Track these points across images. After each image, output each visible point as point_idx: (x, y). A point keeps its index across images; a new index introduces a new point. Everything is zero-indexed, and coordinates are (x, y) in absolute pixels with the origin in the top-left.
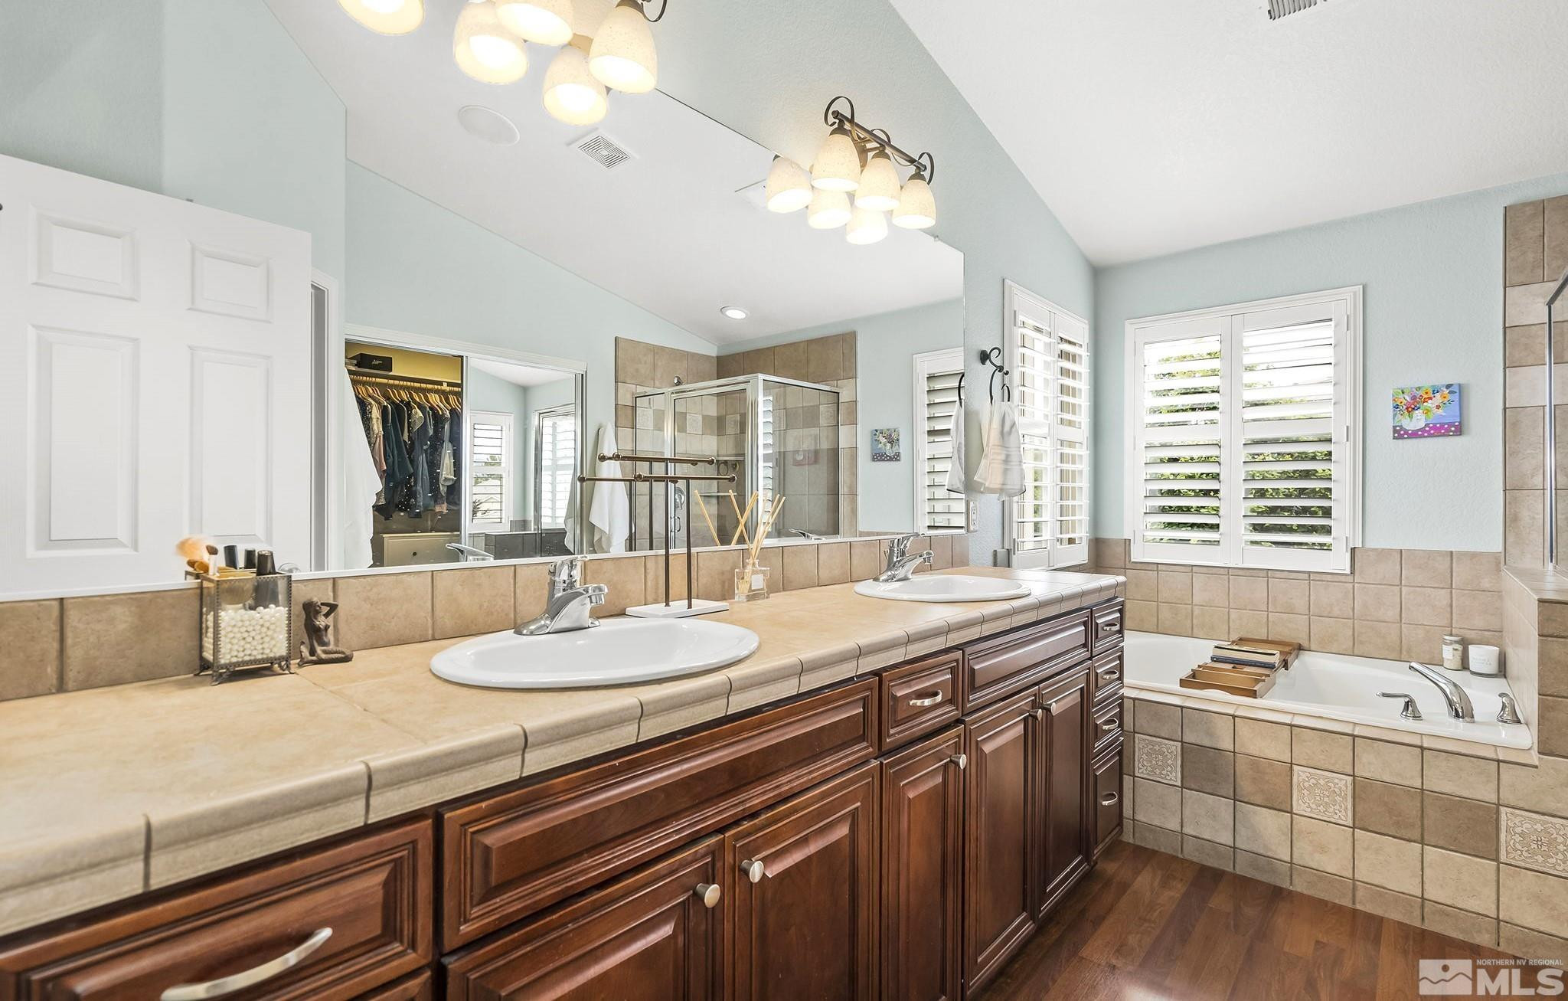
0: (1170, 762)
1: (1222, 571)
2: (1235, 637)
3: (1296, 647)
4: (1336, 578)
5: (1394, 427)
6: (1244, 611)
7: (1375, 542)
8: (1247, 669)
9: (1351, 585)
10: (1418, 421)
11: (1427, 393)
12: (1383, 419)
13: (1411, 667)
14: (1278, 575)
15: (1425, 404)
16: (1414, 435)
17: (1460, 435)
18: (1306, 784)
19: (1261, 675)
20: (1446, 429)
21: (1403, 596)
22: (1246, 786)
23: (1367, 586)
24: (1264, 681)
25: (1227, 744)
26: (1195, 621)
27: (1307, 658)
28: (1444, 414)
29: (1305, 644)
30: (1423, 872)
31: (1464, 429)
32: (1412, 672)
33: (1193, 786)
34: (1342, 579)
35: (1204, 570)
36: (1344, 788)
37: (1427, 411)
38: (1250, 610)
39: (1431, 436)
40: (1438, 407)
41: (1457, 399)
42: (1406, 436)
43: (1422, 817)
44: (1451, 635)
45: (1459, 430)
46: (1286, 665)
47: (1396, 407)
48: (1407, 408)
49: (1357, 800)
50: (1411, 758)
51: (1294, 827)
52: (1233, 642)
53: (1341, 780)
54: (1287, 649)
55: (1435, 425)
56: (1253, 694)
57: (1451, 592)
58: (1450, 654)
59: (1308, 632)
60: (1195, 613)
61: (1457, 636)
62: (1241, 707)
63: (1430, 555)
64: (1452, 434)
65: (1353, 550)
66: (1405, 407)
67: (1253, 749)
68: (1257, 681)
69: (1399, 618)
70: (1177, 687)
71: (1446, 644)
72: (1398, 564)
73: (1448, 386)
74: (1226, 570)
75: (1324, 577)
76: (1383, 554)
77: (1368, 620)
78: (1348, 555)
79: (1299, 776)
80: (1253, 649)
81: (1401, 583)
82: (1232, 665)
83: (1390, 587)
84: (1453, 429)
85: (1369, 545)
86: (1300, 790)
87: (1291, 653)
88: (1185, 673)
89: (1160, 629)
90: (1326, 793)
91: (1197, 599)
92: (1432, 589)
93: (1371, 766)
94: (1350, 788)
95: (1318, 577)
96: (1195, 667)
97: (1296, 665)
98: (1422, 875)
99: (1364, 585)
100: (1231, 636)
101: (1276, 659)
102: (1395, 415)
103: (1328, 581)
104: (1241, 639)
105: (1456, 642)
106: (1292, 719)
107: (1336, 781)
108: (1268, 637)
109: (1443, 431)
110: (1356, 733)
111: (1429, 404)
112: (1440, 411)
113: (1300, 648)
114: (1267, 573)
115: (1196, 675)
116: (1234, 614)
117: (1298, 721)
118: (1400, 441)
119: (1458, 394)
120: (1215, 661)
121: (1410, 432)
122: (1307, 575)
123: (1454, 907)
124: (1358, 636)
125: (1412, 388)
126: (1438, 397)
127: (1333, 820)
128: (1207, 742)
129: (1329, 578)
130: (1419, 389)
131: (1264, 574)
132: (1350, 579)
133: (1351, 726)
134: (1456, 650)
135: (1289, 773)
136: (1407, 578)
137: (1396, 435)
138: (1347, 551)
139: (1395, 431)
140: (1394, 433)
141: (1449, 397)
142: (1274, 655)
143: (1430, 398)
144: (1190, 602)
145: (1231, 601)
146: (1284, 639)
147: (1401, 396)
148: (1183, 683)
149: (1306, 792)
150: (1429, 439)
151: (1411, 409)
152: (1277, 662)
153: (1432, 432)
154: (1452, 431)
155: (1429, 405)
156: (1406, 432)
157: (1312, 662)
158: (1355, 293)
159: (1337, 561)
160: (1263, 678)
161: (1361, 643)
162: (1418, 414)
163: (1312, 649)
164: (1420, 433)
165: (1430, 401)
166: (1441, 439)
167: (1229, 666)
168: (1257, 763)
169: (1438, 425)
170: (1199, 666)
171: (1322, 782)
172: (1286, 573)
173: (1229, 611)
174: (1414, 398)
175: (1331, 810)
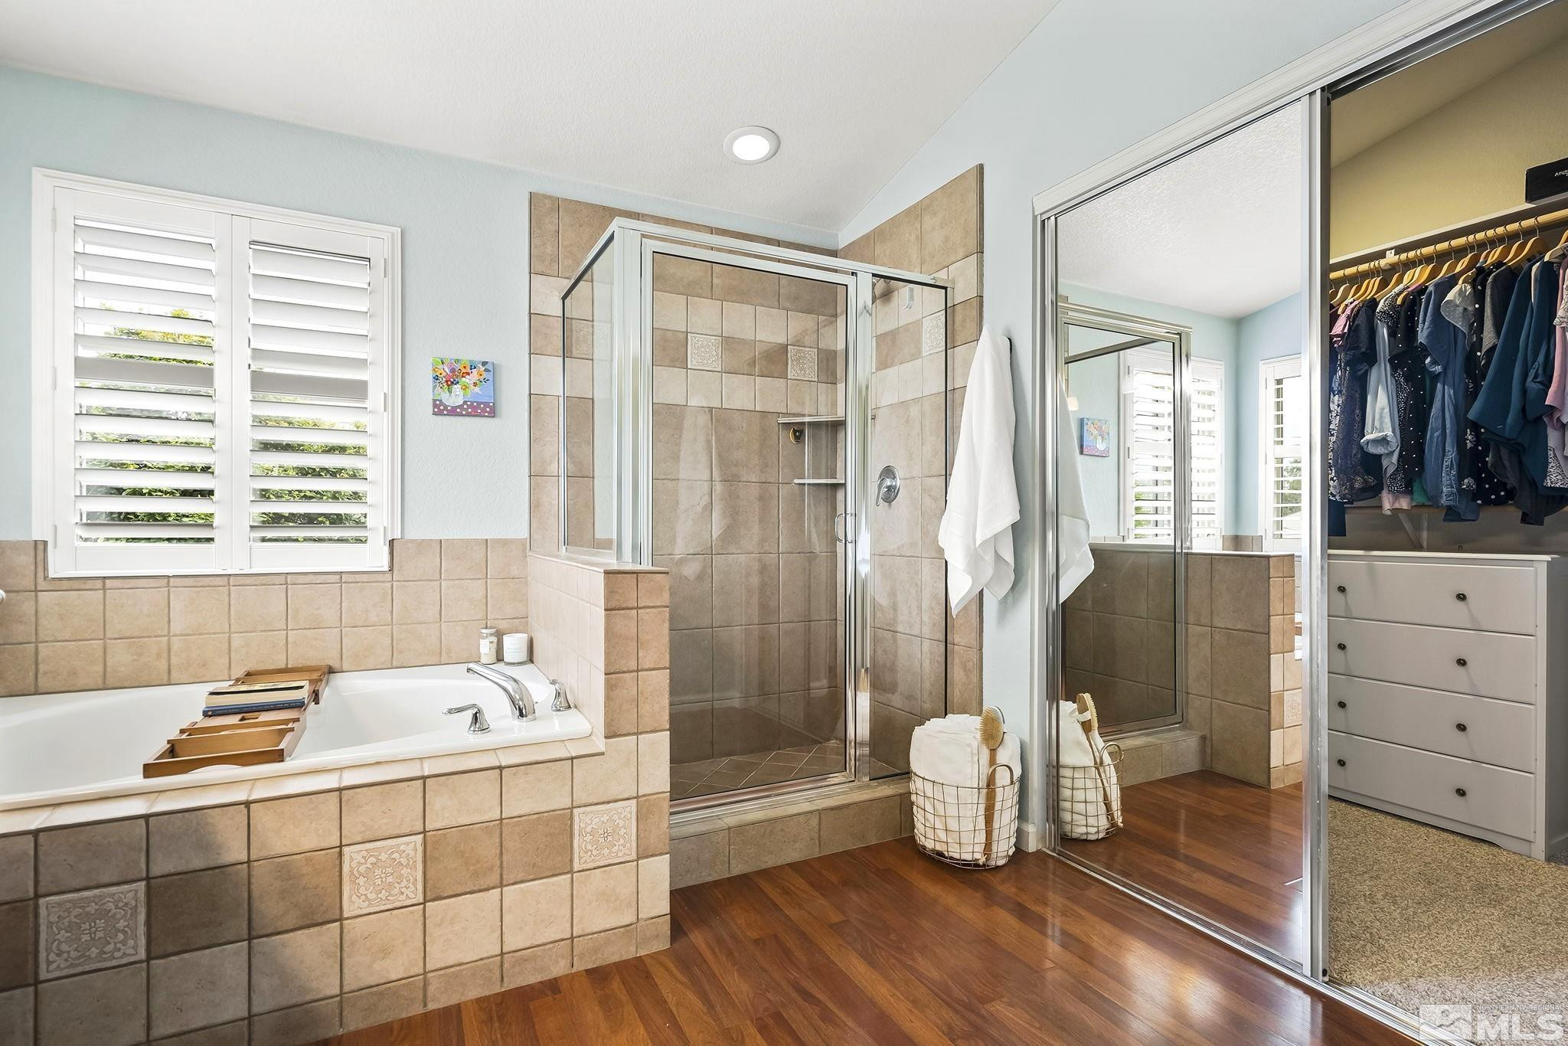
0: (122, 924)
1: (218, 582)
2: (239, 672)
3: (326, 671)
4: (372, 577)
5: (434, 401)
6: (253, 634)
7: (414, 533)
8: (264, 717)
9: (389, 584)
10: (455, 397)
11: (465, 367)
12: (424, 391)
13: (469, 670)
14: (301, 579)
15: (464, 379)
16: (453, 412)
17: (494, 417)
18: (362, 869)
19: (286, 722)
20: (483, 410)
21: (443, 591)
22: (270, 908)
23: (406, 584)
24: (292, 730)
25: (235, 852)
26: (174, 660)
27: (339, 681)
28: (480, 393)
29: (335, 664)
30: (502, 922)
31: (497, 411)
32: (470, 675)
33: (171, 949)
34: (380, 577)
35: (190, 581)
36: (412, 853)
37: (465, 388)
38: (261, 631)
39: (468, 415)
40: (475, 384)
41: (491, 379)
42: (445, 412)
43: (501, 853)
44: (486, 628)
45: (493, 413)
46: (316, 697)
47: (436, 378)
48: (447, 381)
49: (428, 863)
50: (487, 785)
51: (346, 937)
52: (237, 680)
53: (408, 844)
54: (315, 676)
55: (472, 403)
56: (279, 756)
57: (486, 582)
58: (486, 648)
59: (339, 650)
60: (174, 648)
61: (491, 628)
62: (258, 783)
63: (467, 543)
64: (487, 414)
65: (392, 542)
66: (444, 379)
67: (280, 845)
68: (282, 733)
69: (439, 617)
70: (138, 780)
71: (483, 638)
72: (438, 555)
73: (484, 363)
74: (226, 578)
75: (358, 578)
76: (422, 545)
77: (406, 624)
78: (386, 549)
79: (352, 859)
80: (270, 686)
81: (441, 577)
82: (239, 716)
83: (429, 583)
84: (488, 409)
85: (408, 537)
86: (354, 879)
87: (321, 680)
88: (154, 749)
89: (110, 682)
90: (389, 870)
91: (176, 627)
92: (470, 581)
93: (446, 811)
94: (420, 849)
95: (351, 578)
96: (174, 735)
97: (326, 694)
98: (502, 925)
99: (403, 583)
100: (233, 673)
101: (303, 694)
102: (434, 388)
103: (363, 582)
104: (249, 674)
105: (491, 635)
106: (340, 778)
107: (402, 847)
108: (287, 664)
109: (479, 411)
110: (426, 774)
111: (466, 380)
112: (477, 389)
113: (331, 671)
114: (286, 578)
115: (177, 749)
116: (237, 641)
117: (350, 778)
118: (440, 418)
119: (492, 373)
120: (210, 716)
121: (449, 408)
122: (338, 577)
123: (532, 947)
124: (397, 644)
125: (451, 359)
126: (474, 376)
127: (399, 904)
128: (197, 863)
129: (365, 578)
130: (457, 361)
131: (282, 580)
132: (388, 576)
133: (418, 763)
134: (491, 642)
135: (338, 862)
136: (446, 571)
137: (436, 410)
138: (385, 544)
139: (435, 406)
140: (434, 408)
141: (485, 375)
142: (302, 687)
143: (468, 374)
144: (166, 632)
145: (233, 621)
146: (309, 663)
147: (440, 366)
148: (150, 770)
149: (361, 880)
150: (467, 417)
151: (451, 383)
152: (306, 697)
153: (470, 410)
154: (487, 412)
155: (468, 381)
156: (446, 407)
157: (348, 685)
158: (393, 234)
159: (373, 557)
160: (290, 726)
161: (401, 652)
162: (456, 388)
163: (344, 670)
164: (458, 410)
165: (467, 377)
166: (477, 419)
167: (234, 720)
168: (285, 867)
169: (475, 404)
170: (182, 731)
171: (383, 857)
172: (311, 577)
173: (230, 637)
174: (453, 371)
175: (396, 891)
